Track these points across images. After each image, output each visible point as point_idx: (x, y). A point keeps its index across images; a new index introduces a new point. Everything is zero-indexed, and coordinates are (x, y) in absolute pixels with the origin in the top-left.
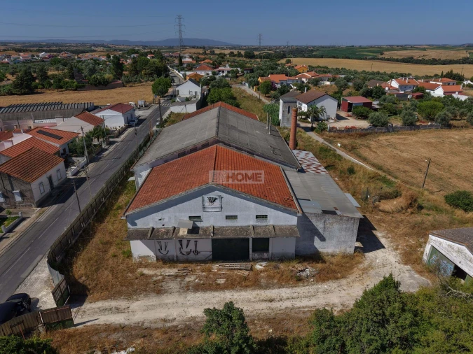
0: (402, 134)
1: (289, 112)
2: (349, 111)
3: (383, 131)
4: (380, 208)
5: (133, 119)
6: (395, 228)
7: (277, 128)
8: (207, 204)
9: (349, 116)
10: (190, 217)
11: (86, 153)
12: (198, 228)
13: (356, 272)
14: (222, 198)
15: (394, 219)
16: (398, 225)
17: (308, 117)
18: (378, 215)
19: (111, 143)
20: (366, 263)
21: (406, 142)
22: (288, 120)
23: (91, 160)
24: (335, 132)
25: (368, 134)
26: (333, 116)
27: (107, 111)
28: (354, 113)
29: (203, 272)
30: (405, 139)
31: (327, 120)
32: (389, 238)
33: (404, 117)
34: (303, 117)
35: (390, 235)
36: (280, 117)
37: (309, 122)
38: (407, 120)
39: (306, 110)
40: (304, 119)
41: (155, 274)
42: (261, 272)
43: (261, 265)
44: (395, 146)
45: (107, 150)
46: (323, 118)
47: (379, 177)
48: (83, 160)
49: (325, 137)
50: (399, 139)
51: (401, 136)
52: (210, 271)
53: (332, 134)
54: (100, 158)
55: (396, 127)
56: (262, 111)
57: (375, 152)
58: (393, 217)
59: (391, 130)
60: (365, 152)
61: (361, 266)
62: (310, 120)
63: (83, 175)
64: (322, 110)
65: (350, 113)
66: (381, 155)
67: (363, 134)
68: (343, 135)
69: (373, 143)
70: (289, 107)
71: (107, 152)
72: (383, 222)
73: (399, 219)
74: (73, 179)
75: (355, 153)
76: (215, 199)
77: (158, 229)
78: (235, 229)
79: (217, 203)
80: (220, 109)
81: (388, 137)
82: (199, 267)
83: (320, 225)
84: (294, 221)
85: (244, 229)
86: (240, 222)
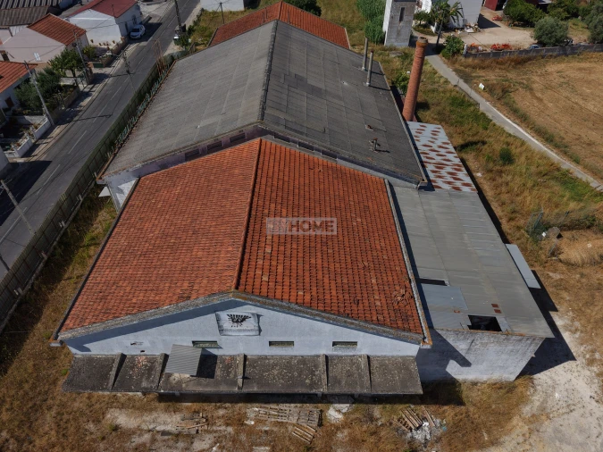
0: (586, 60)
1: (401, 19)
2: (499, 8)
3: (555, 54)
4: (562, 257)
5: (137, 27)
6: (587, 304)
7: (377, 47)
8: (227, 324)
9: (498, 19)
10: (193, 342)
11: (45, 108)
12: (215, 357)
13: (518, 426)
14: (259, 316)
15: (584, 280)
16: (593, 296)
17: (431, 22)
18: (555, 271)
19: (96, 80)
20: (537, 400)
21: (593, 77)
22: (399, 33)
23: (58, 120)
24: (475, 56)
25: (529, 59)
26: (473, 21)
27: (88, 12)
28: (506, 13)
29: (227, 425)
30: (590, 71)
31: (462, 29)
32: (577, 330)
33: (595, 27)
34: (423, 23)
35: (577, 324)
36: (385, 27)
37: (431, 34)
38: (598, 34)
39: (428, 10)
40: (425, 26)
41: (139, 428)
42: (338, 428)
43: (339, 411)
44: (573, 87)
45: (87, 94)
46: (456, 25)
47: (556, 173)
48: (41, 121)
49: (457, 66)
50: (580, 69)
51: (583, 65)
53: (470, 60)
54: (76, 113)
55: (579, 46)
56: (355, 8)
57: (540, 100)
58: (582, 275)
59: (569, 51)
60: (522, 100)
61: (527, 410)
62: (433, 29)
63: (40, 154)
64: (457, 12)
65: (500, 13)
66: (550, 105)
67: (521, 59)
68: (487, 62)
69: (537, 79)
70: (403, 9)
71: (88, 100)
72: (566, 289)
73: (594, 281)
74: (23, 164)
75: (506, 104)
76: (244, 319)
77: (133, 356)
78: (288, 364)
79: (250, 324)
80: (276, 29)
81: (562, 66)
82: (221, 412)
83: (461, 346)
84: (411, 350)
85: (307, 364)
86: (298, 350)
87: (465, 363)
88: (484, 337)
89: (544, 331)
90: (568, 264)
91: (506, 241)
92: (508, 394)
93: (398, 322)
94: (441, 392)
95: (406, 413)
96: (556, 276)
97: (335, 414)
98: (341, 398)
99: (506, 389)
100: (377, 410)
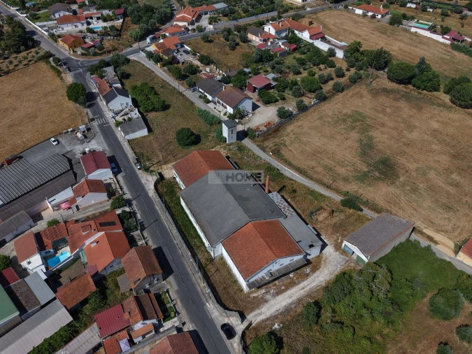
0: (299, 119)
2: (254, 91)
3: (288, 121)
4: (318, 221)
6: (327, 231)
8: (274, 265)
9: (257, 100)
10: (268, 272)
13: (323, 263)
14: (279, 261)
20: (324, 256)
21: (304, 130)
22: (232, 138)
24: (261, 135)
25: (280, 127)
26: (251, 110)
27: (97, 171)
35: (326, 236)
41: (258, 295)
42: (293, 278)
44: (300, 139)
46: (244, 114)
50: (299, 127)
51: (299, 124)
52: (276, 285)
53: (261, 139)
55: (295, 115)
57: (291, 151)
58: (324, 224)
59: (292, 118)
60: (286, 154)
61: (323, 259)
62: (237, 121)
65: (256, 95)
66: (295, 152)
67: (277, 129)
68: (266, 136)
72: (322, 229)
76: (277, 262)
77: (257, 279)
78: (283, 268)
83: (308, 252)
84: (302, 256)
85: (287, 266)
86: (285, 264)
87: (310, 255)
88: (312, 248)
89: (321, 243)
90: (320, 222)
91: (307, 224)
92: (319, 257)
93: (298, 252)
94: (309, 262)
95: (304, 269)
96: (319, 226)
97: (291, 275)
98: (290, 272)
99: (319, 256)
100: (298, 271)
